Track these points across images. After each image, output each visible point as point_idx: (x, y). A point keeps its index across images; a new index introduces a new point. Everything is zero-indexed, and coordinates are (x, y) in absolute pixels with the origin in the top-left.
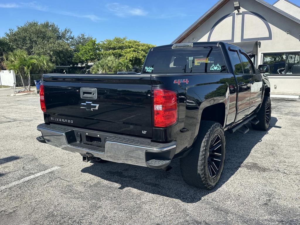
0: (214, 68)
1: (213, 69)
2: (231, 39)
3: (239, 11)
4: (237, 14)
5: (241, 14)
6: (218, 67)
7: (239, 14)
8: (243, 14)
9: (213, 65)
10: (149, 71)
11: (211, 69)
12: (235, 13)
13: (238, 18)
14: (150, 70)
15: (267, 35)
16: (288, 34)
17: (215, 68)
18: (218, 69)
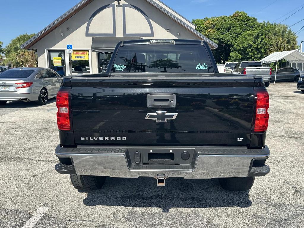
0: (200, 67)
1: (199, 69)
2: (113, 33)
3: (119, 3)
4: (117, 6)
5: (121, 6)
6: (204, 66)
7: (119, 6)
8: (124, 6)
9: (199, 65)
10: (120, 69)
11: (197, 69)
12: (115, 4)
13: (119, 11)
14: (122, 68)
15: (149, 32)
16: (168, 32)
17: (202, 68)
18: (205, 68)
